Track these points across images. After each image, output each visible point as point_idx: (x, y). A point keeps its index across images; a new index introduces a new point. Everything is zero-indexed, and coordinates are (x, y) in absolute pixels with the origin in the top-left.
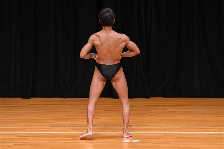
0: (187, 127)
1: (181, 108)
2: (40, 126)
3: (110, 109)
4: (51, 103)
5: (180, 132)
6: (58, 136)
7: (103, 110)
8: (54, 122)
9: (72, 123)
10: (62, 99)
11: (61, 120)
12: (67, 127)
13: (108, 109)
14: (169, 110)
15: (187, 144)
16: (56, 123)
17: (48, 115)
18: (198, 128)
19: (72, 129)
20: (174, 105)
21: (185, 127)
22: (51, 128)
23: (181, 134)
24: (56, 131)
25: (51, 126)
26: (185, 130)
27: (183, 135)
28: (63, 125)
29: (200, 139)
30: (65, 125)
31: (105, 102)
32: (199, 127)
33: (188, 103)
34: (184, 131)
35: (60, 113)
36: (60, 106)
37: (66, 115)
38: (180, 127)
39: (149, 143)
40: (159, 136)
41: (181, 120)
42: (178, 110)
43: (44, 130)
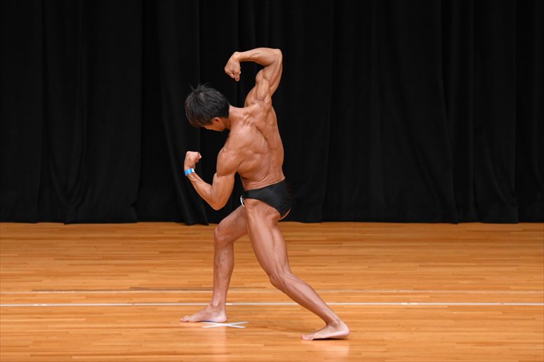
0: (356, 291)
1: (340, 247)
2: (8, 289)
3: (174, 250)
4: (35, 235)
5: (338, 302)
6: (50, 313)
7: (158, 253)
8: (40, 281)
9: (84, 283)
10: (61, 225)
11: (58, 275)
12: (73, 292)
13: (170, 250)
14: (313, 251)
15: (355, 331)
16: (47, 282)
17: (27, 264)
18: (381, 294)
19: (84, 297)
20: (325, 239)
21: (351, 291)
22: (35, 295)
23: (342, 307)
24: (45, 303)
25: (33, 290)
26: (350, 298)
27: (345, 311)
28: (63, 289)
29: (384, 319)
30: (67, 288)
31: (162, 233)
32: (382, 291)
33: (358, 234)
34: (349, 300)
35: (56, 259)
36: (55, 242)
37: (70, 265)
38: (339, 291)
39: (265, 330)
40: (288, 313)
41: (342, 275)
42: (334, 252)
43: (16, 300)
